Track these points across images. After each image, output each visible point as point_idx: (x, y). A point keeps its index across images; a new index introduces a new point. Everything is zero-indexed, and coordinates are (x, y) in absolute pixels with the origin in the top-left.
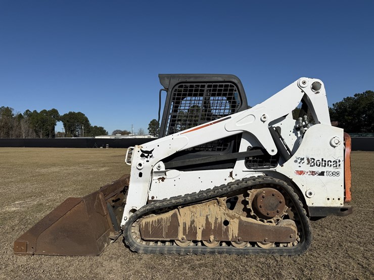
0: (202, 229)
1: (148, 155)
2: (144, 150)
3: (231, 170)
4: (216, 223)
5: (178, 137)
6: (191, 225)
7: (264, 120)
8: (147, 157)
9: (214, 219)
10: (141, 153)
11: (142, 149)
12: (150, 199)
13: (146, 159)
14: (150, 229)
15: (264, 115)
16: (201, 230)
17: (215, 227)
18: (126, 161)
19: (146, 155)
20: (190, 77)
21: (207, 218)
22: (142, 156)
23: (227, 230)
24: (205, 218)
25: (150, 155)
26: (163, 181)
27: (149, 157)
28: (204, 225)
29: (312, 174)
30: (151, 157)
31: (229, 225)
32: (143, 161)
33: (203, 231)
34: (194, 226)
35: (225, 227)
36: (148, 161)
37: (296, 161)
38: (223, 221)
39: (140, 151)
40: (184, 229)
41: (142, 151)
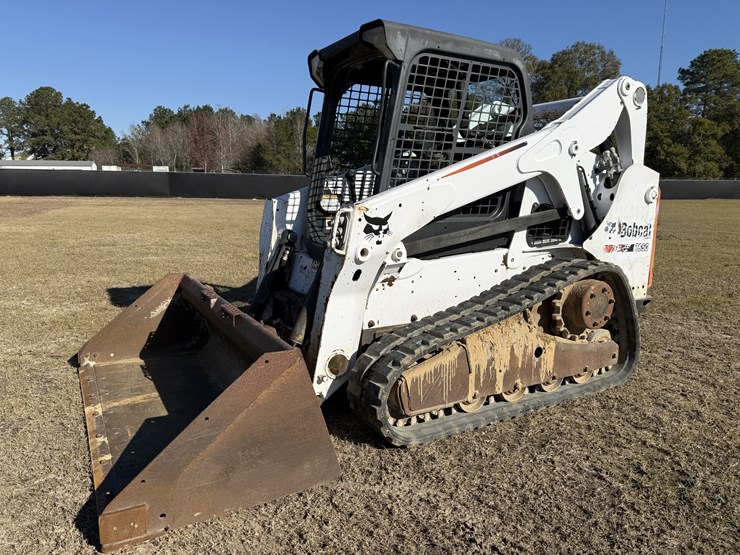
0: (504, 371)
1: (380, 229)
2: (372, 216)
3: (505, 251)
4: (524, 356)
5: (439, 183)
6: (488, 369)
7: (575, 152)
8: (377, 233)
9: (522, 349)
10: (365, 223)
11: (369, 214)
12: (366, 327)
13: (376, 238)
14: (421, 393)
15: (576, 142)
16: (502, 374)
17: (523, 363)
18: (333, 246)
19: (376, 227)
20: (445, 41)
21: (512, 347)
22: (368, 230)
23: (539, 365)
24: (509, 349)
25: (384, 227)
26: (390, 285)
27: (381, 232)
28: (508, 364)
29: (622, 251)
30: (385, 232)
31: (542, 356)
32: (369, 242)
33: (505, 375)
34: (493, 369)
35: (537, 359)
36: (379, 243)
37: (606, 229)
38: (535, 349)
39: (363, 219)
40: (477, 378)
41: (367, 218)
